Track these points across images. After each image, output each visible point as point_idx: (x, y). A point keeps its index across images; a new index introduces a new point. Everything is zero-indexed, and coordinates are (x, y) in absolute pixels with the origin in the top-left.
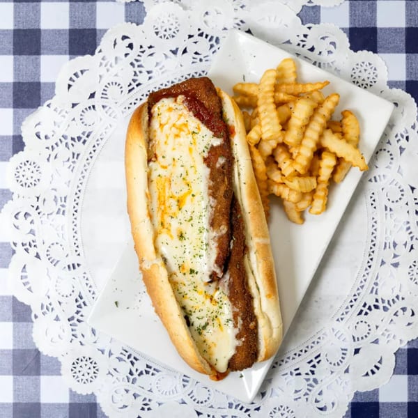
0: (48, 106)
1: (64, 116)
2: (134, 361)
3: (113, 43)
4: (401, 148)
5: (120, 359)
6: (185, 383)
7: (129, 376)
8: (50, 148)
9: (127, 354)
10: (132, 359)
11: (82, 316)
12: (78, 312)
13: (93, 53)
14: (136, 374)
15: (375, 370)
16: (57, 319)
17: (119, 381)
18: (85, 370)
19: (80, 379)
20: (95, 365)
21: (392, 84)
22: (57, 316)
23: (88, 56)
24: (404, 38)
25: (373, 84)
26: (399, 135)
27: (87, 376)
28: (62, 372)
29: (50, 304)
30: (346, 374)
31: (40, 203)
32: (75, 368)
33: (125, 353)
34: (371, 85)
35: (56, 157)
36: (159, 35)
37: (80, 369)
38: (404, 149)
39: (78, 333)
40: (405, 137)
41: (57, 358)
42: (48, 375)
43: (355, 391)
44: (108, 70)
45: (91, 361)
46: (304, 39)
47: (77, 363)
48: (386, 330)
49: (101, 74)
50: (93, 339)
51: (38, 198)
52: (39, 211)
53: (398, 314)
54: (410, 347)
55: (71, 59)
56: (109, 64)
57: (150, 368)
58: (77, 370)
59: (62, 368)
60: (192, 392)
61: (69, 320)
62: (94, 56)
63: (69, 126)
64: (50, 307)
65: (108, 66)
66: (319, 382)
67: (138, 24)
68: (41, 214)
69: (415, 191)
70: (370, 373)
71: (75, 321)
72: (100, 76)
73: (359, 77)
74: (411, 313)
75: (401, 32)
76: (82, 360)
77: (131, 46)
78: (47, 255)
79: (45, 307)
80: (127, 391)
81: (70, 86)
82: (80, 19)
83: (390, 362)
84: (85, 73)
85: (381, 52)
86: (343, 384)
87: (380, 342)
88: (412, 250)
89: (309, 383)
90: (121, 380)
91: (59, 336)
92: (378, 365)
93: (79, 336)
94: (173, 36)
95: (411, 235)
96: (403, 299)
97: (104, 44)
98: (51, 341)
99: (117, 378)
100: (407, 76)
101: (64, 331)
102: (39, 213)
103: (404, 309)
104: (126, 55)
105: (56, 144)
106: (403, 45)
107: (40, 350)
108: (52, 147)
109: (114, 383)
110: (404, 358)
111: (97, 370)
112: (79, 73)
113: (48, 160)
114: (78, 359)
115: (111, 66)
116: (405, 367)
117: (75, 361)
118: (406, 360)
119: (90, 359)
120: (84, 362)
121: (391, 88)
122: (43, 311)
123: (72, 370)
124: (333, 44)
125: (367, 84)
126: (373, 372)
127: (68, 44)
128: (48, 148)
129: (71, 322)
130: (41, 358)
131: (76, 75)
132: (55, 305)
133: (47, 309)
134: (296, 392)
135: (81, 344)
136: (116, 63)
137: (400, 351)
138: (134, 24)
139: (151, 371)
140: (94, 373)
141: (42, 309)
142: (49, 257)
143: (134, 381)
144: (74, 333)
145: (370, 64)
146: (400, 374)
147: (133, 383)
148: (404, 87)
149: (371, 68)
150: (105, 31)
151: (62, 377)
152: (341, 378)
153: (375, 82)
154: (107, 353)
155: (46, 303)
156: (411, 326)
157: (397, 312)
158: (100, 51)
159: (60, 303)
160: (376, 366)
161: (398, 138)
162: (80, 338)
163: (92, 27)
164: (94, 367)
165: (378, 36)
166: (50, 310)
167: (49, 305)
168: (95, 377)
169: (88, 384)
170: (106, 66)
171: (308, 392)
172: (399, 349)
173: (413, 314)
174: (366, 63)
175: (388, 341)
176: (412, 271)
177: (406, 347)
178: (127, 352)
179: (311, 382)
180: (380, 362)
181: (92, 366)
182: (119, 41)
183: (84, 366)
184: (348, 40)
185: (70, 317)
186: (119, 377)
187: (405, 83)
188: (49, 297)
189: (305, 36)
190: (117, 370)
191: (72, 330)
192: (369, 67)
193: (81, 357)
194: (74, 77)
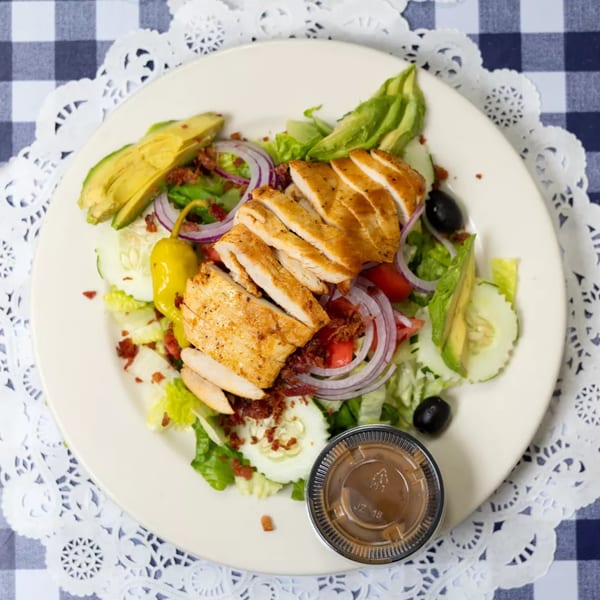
0: (26, 155)
1: (49, 172)
2: (158, 544)
3: (124, 60)
4: (561, 215)
5: (136, 542)
6: (236, 578)
7: (151, 567)
8: (29, 220)
9: (147, 535)
10: (154, 541)
11: (77, 475)
12: (71, 470)
13: (92, 76)
14: (160, 565)
15: (526, 555)
16: (40, 481)
17: (135, 575)
18: (82, 559)
19: (74, 572)
20: (98, 551)
21: (547, 119)
22: (39, 476)
23: (85, 81)
24: (562, 49)
25: (518, 119)
26: (558, 197)
27: (85, 568)
28: (47, 562)
29: (29, 458)
30: (483, 561)
31: (13, 304)
32: (67, 555)
33: (142, 531)
34: (515, 122)
35: (37, 233)
36: (194, 48)
37: (75, 557)
38: (566, 218)
39: (71, 501)
40: (567, 200)
41: (39, 541)
42: (27, 568)
43: (496, 588)
44: (116, 101)
45: (91, 544)
46: (413, 52)
47: (71, 548)
48: (541, 494)
49: (106, 107)
50: (95, 510)
51: (10, 296)
52: (11, 315)
53: (560, 469)
54: (581, 517)
55: (58, 85)
56: (118, 92)
57: (183, 554)
58: (69, 559)
59: (48, 556)
60: (246, 591)
61: (58, 482)
62: (95, 80)
63: (56, 186)
64: (29, 463)
65: (116, 96)
66: (441, 574)
67: (160, 32)
68: (15, 321)
69: (583, 281)
70: (518, 560)
71: (67, 483)
72: (104, 111)
73: (497, 109)
74: (579, 468)
75: (558, 40)
76: (77, 544)
77: (150, 65)
78: (24, 383)
79: (21, 462)
80: (147, 591)
81: (57, 126)
82: (72, 27)
83: (548, 543)
84: (80, 107)
85: (526, 70)
86: (478, 578)
87: (532, 512)
88: (581, 372)
89: (425, 575)
90: (138, 573)
91: (43, 507)
92: (531, 547)
93: (73, 506)
94: (214, 50)
95: (579, 349)
96: (567, 445)
97: (110, 62)
98: (31, 514)
99: (132, 571)
100: (569, 106)
101: (49, 499)
102: (12, 319)
103: (569, 462)
104: (144, 78)
105: (38, 214)
106: (561, 60)
107: (14, 528)
108: (32, 218)
109: (126, 578)
110: (572, 535)
111: (101, 559)
112: (73, 107)
113: (25, 237)
114: (71, 542)
115: (120, 95)
116: (573, 548)
117: (67, 544)
118: (574, 537)
119: (90, 541)
120: (81, 547)
121: (545, 125)
122: (18, 468)
123: (62, 559)
124: (457, 58)
125: (509, 120)
126: (523, 559)
127: (53, 64)
128: (24, 220)
129: (62, 485)
130: (17, 541)
131: (67, 109)
132: (37, 459)
133: (24, 465)
134: (407, 589)
135: (77, 519)
136: (128, 90)
137: (564, 524)
138: (155, 32)
139: (184, 559)
140: (97, 563)
141: (16, 464)
142: (27, 385)
143: (158, 575)
144: (65, 501)
145: (513, 90)
146: (565, 559)
147: (155, 578)
148: (564, 123)
149: (515, 96)
150: (111, 43)
151: (48, 570)
152: (475, 567)
153: (521, 116)
154: (115, 532)
155: (23, 457)
156: (578, 488)
157: (558, 466)
158: (104, 73)
159: (43, 456)
160: (527, 550)
161: (556, 202)
162: (75, 510)
163: (89, 38)
164: (96, 554)
165: (523, 46)
166: (29, 466)
167: (27, 460)
168: (98, 569)
169: (87, 580)
170: (113, 94)
171: (424, 590)
172: (562, 522)
173: (583, 469)
174: (508, 88)
175: (545, 510)
176: (581, 402)
177: (574, 518)
178: (146, 530)
179: (429, 574)
180: (533, 543)
181: (92, 552)
182: (133, 57)
183: (80, 552)
184: (479, 53)
185: (59, 477)
186: (134, 569)
187: (564, 116)
188: (27, 448)
189: (415, 47)
190: (132, 558)
191: (63, 497)
192: (512, 94)
193: (76, 539)
194: (65, 113)
